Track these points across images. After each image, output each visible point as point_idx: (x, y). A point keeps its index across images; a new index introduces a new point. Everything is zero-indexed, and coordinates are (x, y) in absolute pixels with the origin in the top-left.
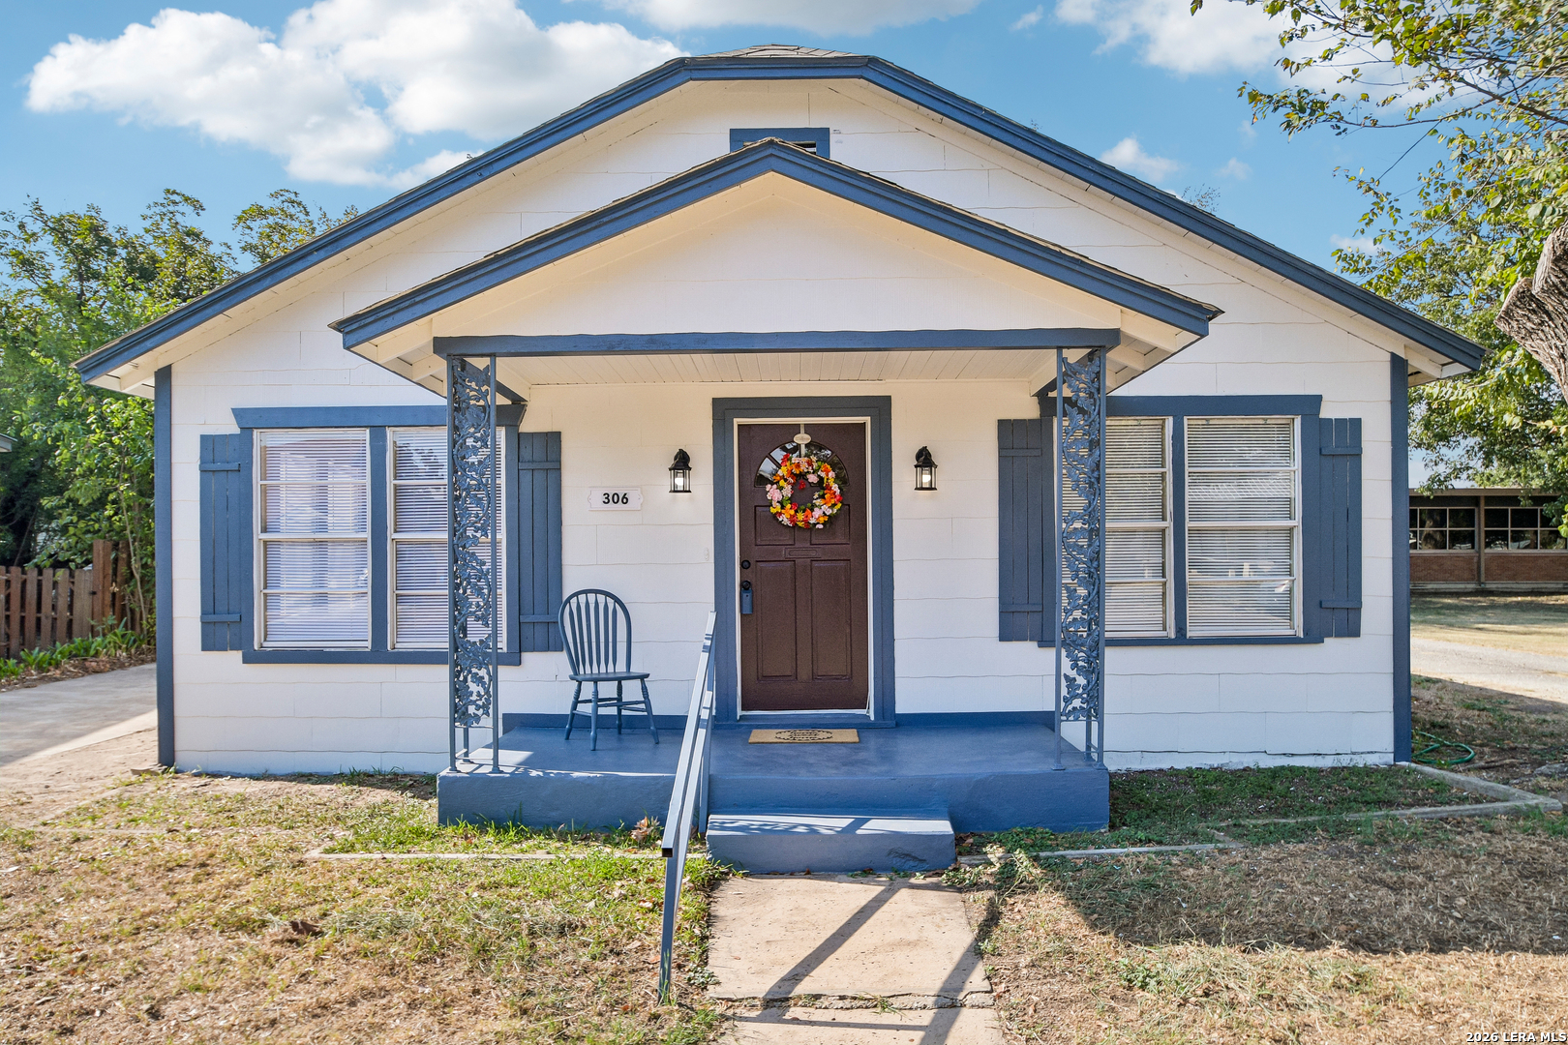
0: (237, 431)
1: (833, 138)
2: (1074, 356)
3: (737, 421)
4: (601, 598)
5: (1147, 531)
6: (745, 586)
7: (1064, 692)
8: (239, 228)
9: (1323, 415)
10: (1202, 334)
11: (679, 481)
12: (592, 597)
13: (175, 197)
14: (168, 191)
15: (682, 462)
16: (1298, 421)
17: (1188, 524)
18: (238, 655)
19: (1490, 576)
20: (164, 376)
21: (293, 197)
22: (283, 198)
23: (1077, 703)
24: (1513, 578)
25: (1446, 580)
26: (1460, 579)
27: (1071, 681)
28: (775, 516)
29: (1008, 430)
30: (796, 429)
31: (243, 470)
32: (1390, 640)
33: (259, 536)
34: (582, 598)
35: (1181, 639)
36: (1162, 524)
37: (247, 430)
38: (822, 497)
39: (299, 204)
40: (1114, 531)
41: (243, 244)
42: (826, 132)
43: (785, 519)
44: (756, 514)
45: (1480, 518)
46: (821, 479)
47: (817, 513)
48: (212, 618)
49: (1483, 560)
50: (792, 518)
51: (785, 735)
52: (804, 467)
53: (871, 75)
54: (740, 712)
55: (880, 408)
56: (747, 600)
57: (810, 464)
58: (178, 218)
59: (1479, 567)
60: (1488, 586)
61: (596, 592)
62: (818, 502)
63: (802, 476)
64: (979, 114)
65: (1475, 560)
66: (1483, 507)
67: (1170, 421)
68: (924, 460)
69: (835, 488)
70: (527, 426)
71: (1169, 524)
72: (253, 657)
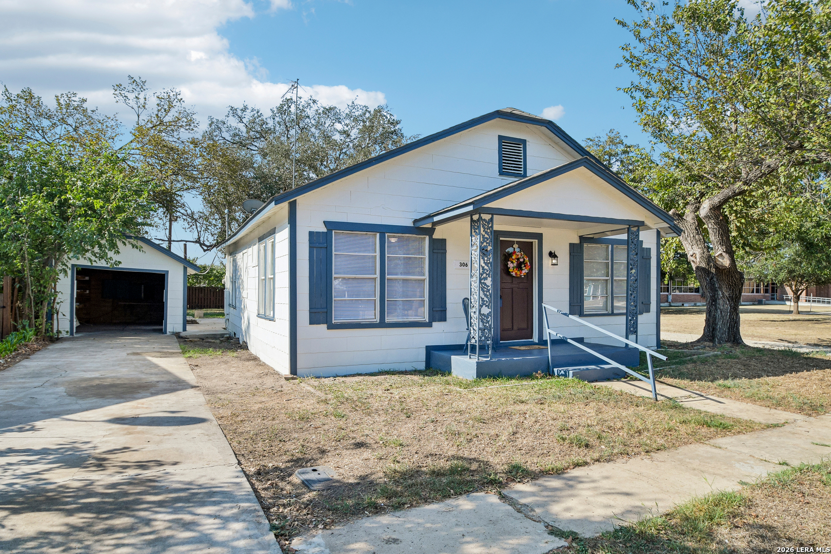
0: (325, 230)
1: (527, 143)
2: (633, 228)
3: (500, 239)
5: (603, 280)
9: (643, 246)
18: (325, 326)
28: (511, 273)
29: (572, 246)
30: (514, 242)
31: (328, 249)
32: (656, 313)
33: (334, 276)
35: (612, 314)
36: (607, 278)
37: (330, 230)
42: (525, 141)
43: (514, 274)
44: (501, 272)
47: (523, 272)
48: (313, 311)
50: (516, 274)
52: (519, 256)
54: (500, 341)
55: (539, 237)
57: (521, 255)
62: (524, 268)
64: (576, 145)
67: (610, 247)
68: (554, 255)
69: (528, 263)
70: (435, 236)
71: (609, 278)
72: (331, 327)
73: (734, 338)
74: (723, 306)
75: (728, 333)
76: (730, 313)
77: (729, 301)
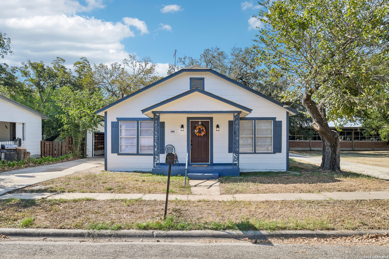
0: (117, 121)
1: (205, 79)
2: (236, 114)
3: (190, 120)
4: (171, 146)
6: (191, 145)
7: (234, 158)
8: (75, 67)
9: (276, 120)
10: (251, 112)
11: (182, 129)
12: (169, 146)
13: (59, 59)
14: (57, 58)
15: (182, 126)
16: (273, 121)
17: (256, 136)
18: (117, 154)
19: (355, 147)
20: (106, 113)
21: (85, 59)
22: (83, 59)
23: (236, 160)
24: (360, 147)
25: (345, 148)
26: (348, 147)
27: (235, 157)
28: (196, 134)
29: (230, 122)
30: (199, 122)
31: (118, 127)
32: (286, 153)
33: (120, 137)
34: (168, 146)
35: (255, 153)
36: (252, 136)
37: (118, 121)
38: (203, 132)
39: (87, 60)
40: (241, 137)
41: (75, 70)
42: (204, 78)
43: (197, 135)
44: (193, 134)
45: (353, 133)
46: (203, 129)
47: (202, 134)
48: (113, 149)
49: (353, 144)
50: (198, 135)
51: (197, 166)
52: (200, 127)
53: (210, 71)
54: (190, 163)
55: (211, 119)
56: (192, 147)
57: (201, 127)
58: (60, 63)
59: (353, 145)
60: (355, 149)
61: (170, 145)
63: (200, 128)
65: (352, 143)
66: (354, 131)
67: (254, 121)
68: (218, 126)
69: (205, 130)
71: (253, 136)
72: (119, 154)
73: (333, 167)
74: (328, 150)
75: (330, 164)
76: (331, 154)
77: (330, 148)
